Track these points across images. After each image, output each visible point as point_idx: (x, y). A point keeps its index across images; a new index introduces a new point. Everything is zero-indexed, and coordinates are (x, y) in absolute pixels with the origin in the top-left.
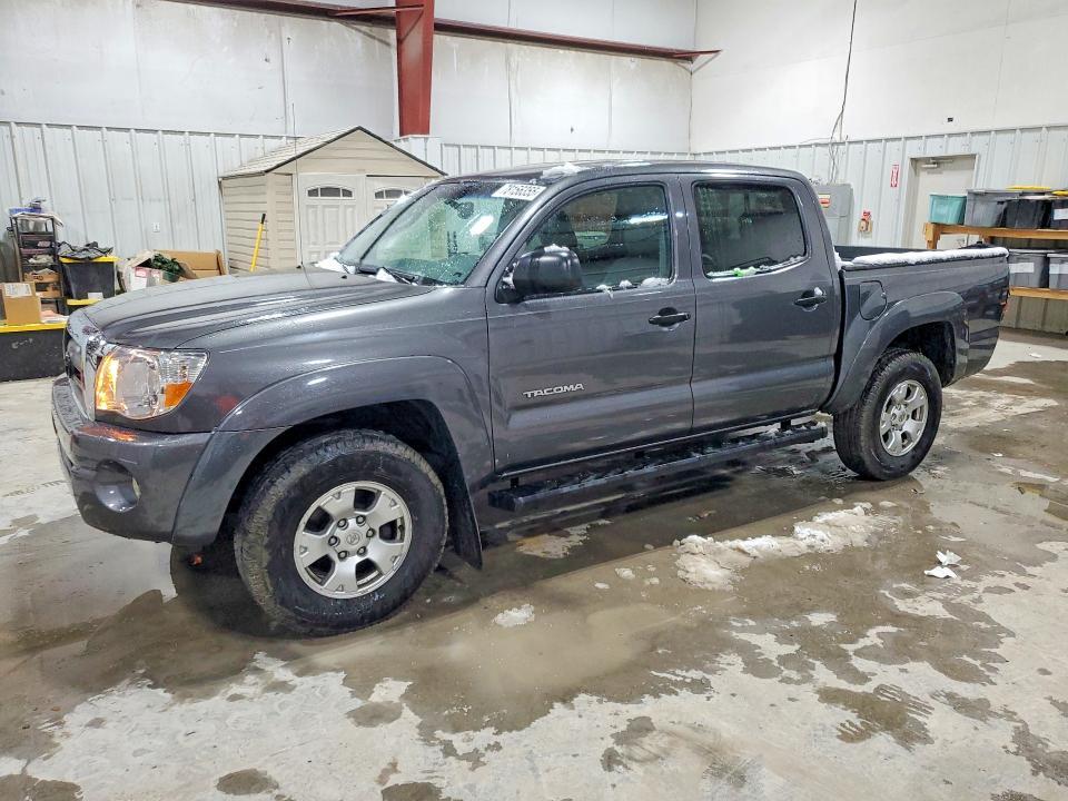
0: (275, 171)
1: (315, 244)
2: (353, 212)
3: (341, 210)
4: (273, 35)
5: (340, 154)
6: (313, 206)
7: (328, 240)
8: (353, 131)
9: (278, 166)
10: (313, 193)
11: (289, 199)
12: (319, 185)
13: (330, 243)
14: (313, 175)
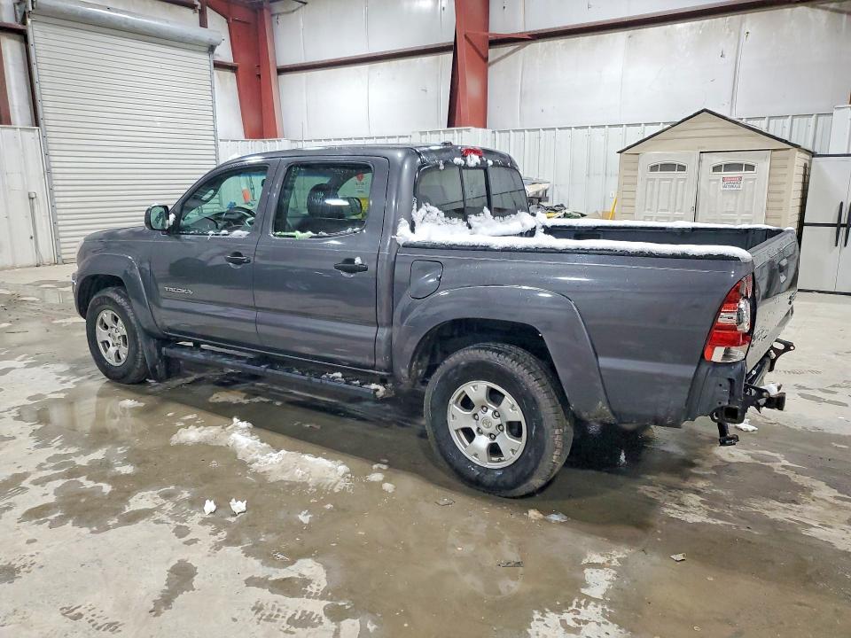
0: (626, 152)
1: (649, 210)
2: (683, 185)
3: (675, 181)
4: (733, 33)
5: (682, 134)
6: (651, 179)
7: (660, 207)
8: (699, 113)
9: (628, 148)
10: (654, 168)
11: (633, 173)
12: (659, 161)
13: (662, 210)
14: (655, 154)
